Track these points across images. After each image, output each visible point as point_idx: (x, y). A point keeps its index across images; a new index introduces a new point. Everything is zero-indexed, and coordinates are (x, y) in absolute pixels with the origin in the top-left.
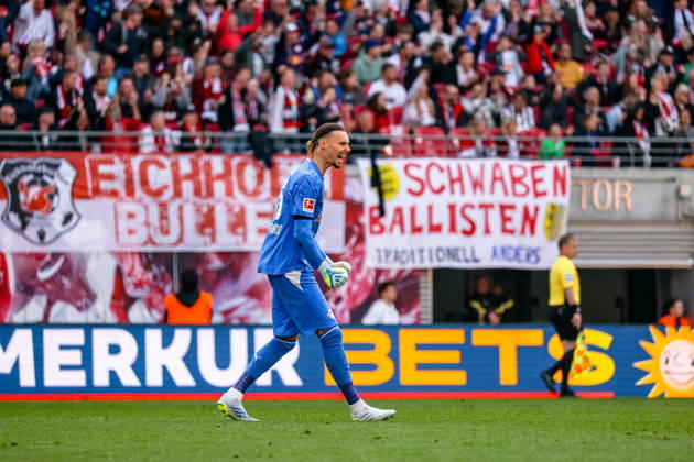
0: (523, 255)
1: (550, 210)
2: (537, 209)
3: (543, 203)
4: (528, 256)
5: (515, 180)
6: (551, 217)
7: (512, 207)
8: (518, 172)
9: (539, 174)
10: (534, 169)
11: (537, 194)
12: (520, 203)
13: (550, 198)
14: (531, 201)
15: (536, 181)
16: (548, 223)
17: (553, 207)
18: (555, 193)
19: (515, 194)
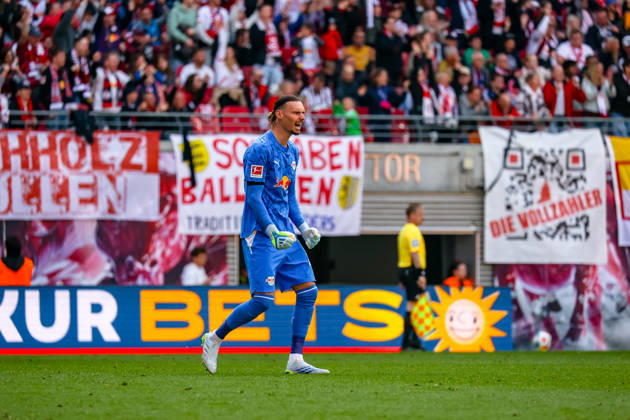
0: (319, 222)
1: (344, 182)
2: (332, 181)
3: (338, 175)
4: (324, 224)
5: (314, 155)
6: (345, 188)
7: (310, 179)
8: (316, 147)
9: (335, 149)
10: (331, 144)
11: (334, 168)
12: (317, 176)
13: (344, 171)
14: (327, 174)
15: (332, 155)
16: (342, 193)
17: (347, 179)
18: (350, 167)
19: (313, 168)
